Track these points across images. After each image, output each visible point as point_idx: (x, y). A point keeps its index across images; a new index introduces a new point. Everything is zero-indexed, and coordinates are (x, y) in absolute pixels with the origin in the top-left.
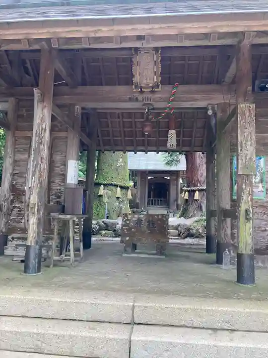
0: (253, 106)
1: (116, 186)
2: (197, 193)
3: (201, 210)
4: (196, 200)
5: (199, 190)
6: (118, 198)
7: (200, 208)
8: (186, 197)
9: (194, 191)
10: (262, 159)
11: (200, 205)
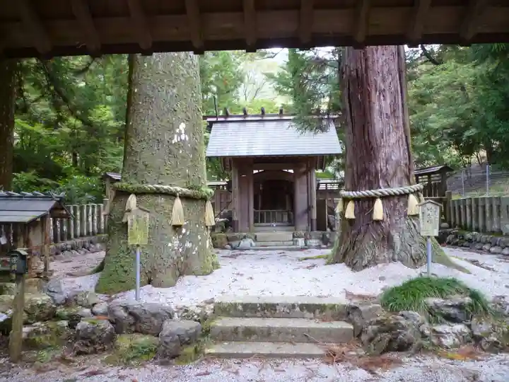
1: (171, 195)
2: (378, 205)
3: (391, 246)
4: (378, 222)
5: (384, 197)
8: (350, 214)
9: (372, 200)
11: (389, 233)
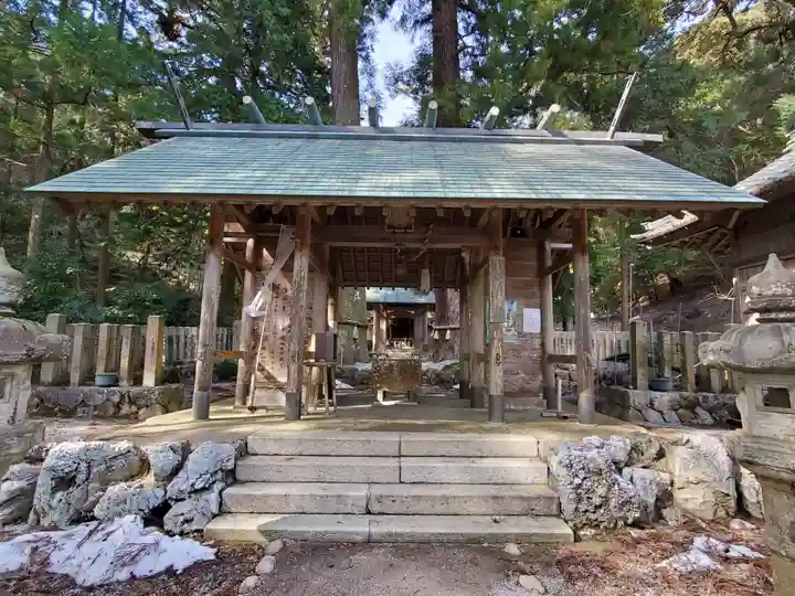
0: (503, 259)
1: (353, 325)
2: (448, 332)
3: (453, 352)
4: (448, 340)
5: (451, 329)
6: (355, 339)
7: (452, 348)
8: (436, 336)
9: (445, 330)
10: (515, 303)
11: (453, 345)
